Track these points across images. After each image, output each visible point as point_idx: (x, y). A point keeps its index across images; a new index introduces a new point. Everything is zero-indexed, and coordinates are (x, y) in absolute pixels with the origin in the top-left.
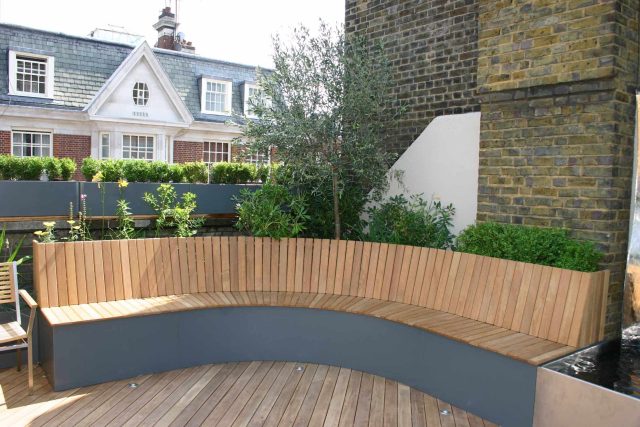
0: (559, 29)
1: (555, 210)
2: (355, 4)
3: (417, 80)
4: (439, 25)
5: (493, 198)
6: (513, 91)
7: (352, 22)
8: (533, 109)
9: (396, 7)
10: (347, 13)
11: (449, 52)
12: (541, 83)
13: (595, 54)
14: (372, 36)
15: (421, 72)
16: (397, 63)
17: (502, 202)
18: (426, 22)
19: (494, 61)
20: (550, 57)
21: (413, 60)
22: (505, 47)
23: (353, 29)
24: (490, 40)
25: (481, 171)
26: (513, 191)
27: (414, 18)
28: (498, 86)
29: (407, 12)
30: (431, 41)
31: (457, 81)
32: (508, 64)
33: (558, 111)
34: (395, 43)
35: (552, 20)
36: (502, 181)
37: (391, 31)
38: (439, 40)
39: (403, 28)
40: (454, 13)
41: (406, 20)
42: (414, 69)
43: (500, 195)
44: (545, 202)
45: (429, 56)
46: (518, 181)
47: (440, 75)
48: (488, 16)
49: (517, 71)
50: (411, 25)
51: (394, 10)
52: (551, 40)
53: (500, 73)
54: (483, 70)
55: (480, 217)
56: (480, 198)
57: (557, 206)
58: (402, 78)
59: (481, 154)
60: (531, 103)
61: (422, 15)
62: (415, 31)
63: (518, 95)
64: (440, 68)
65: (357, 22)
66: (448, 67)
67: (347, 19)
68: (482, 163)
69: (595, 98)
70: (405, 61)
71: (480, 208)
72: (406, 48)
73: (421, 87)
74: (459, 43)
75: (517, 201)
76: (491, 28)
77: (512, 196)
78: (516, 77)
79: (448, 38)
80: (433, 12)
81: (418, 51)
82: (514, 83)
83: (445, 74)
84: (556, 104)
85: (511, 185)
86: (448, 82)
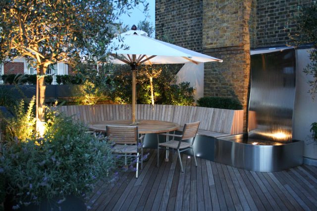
0: (228, 28)
1: (228, 91)
2: (159, 9)
3: (184, 42)
4: (191, 21)
5: (209, 87)
6: (214, 49)
7: (158, 16)
8: (221, 55)
9: (175, 12)
10: (156, 13)
11: (195, 31)
12: (222, 46)
13: (238, 37)
14: (166, 23)
15: (185, 39)
16: (176, 35)
17: (212, 88)
18: (187, 19)
19: (208, 38)
20: (225, 38)
21: (182, 34)
22: (211, 33)
23: (159, 19)
24: (206, 30)
25: (205, 78)
26: (215, 84)
27: (182, 17)
28: (209, 47)
29: (179, 14)
30: (188, 27)
31: (198, 43)
32: (212, 39)
33: (228, 56)
34: (175, 27)
35: (225, 24)
36: (211, 81)
37: (174, 21)
38: (192, 26)
39: (178, 21)
40: (197, 16)
41: (179, 18)
42: (182, 38)
43: (211, 86)
44: (225, 88)
45: (188, 32)
46: (217, 81)
47: (192, 40)
48: (206, 21)
49: (215, 42)
50: (181, 20)
51: (174, 13)
52: (225, 31)
53: (210, 42)
54: (204, 41)
55: (205, 94)
56: (205, 87)
57: (229, 89)
58: (178, 41)
59: (205, 71)
60: (220, 53)
61: (185, 16)
62: (183, 22)
63: (216, 50)
64: (192, 38)
65: (160, 16)
66: (195, 37)
67: (156, 15)
68: (205, 75)
69: (239, 52)
70: (179, 34)
71: (205, 91)
72: (179, 29)
73: (185, 45)
74: (198, 28)
75: (217, 88)
76: (207, 26)
77: (215, 86)
78: (215, 44)
79: (195, 26)
80: (189, 15)
81: (184, 30)
82: (214, 46)
83: (194, 40)
84: (228, 54)
85: (214, 82)
86: (195, 43)
